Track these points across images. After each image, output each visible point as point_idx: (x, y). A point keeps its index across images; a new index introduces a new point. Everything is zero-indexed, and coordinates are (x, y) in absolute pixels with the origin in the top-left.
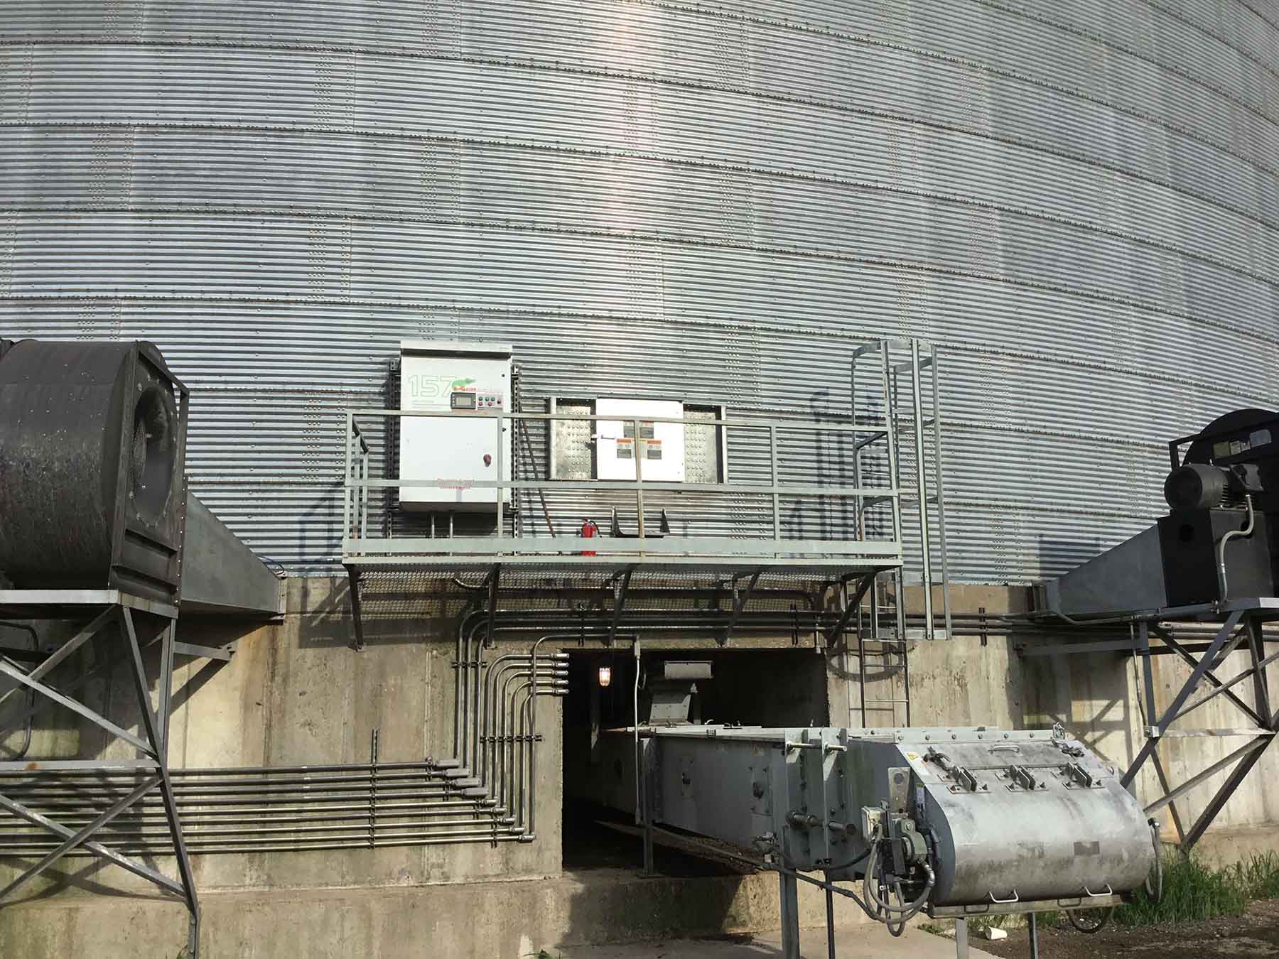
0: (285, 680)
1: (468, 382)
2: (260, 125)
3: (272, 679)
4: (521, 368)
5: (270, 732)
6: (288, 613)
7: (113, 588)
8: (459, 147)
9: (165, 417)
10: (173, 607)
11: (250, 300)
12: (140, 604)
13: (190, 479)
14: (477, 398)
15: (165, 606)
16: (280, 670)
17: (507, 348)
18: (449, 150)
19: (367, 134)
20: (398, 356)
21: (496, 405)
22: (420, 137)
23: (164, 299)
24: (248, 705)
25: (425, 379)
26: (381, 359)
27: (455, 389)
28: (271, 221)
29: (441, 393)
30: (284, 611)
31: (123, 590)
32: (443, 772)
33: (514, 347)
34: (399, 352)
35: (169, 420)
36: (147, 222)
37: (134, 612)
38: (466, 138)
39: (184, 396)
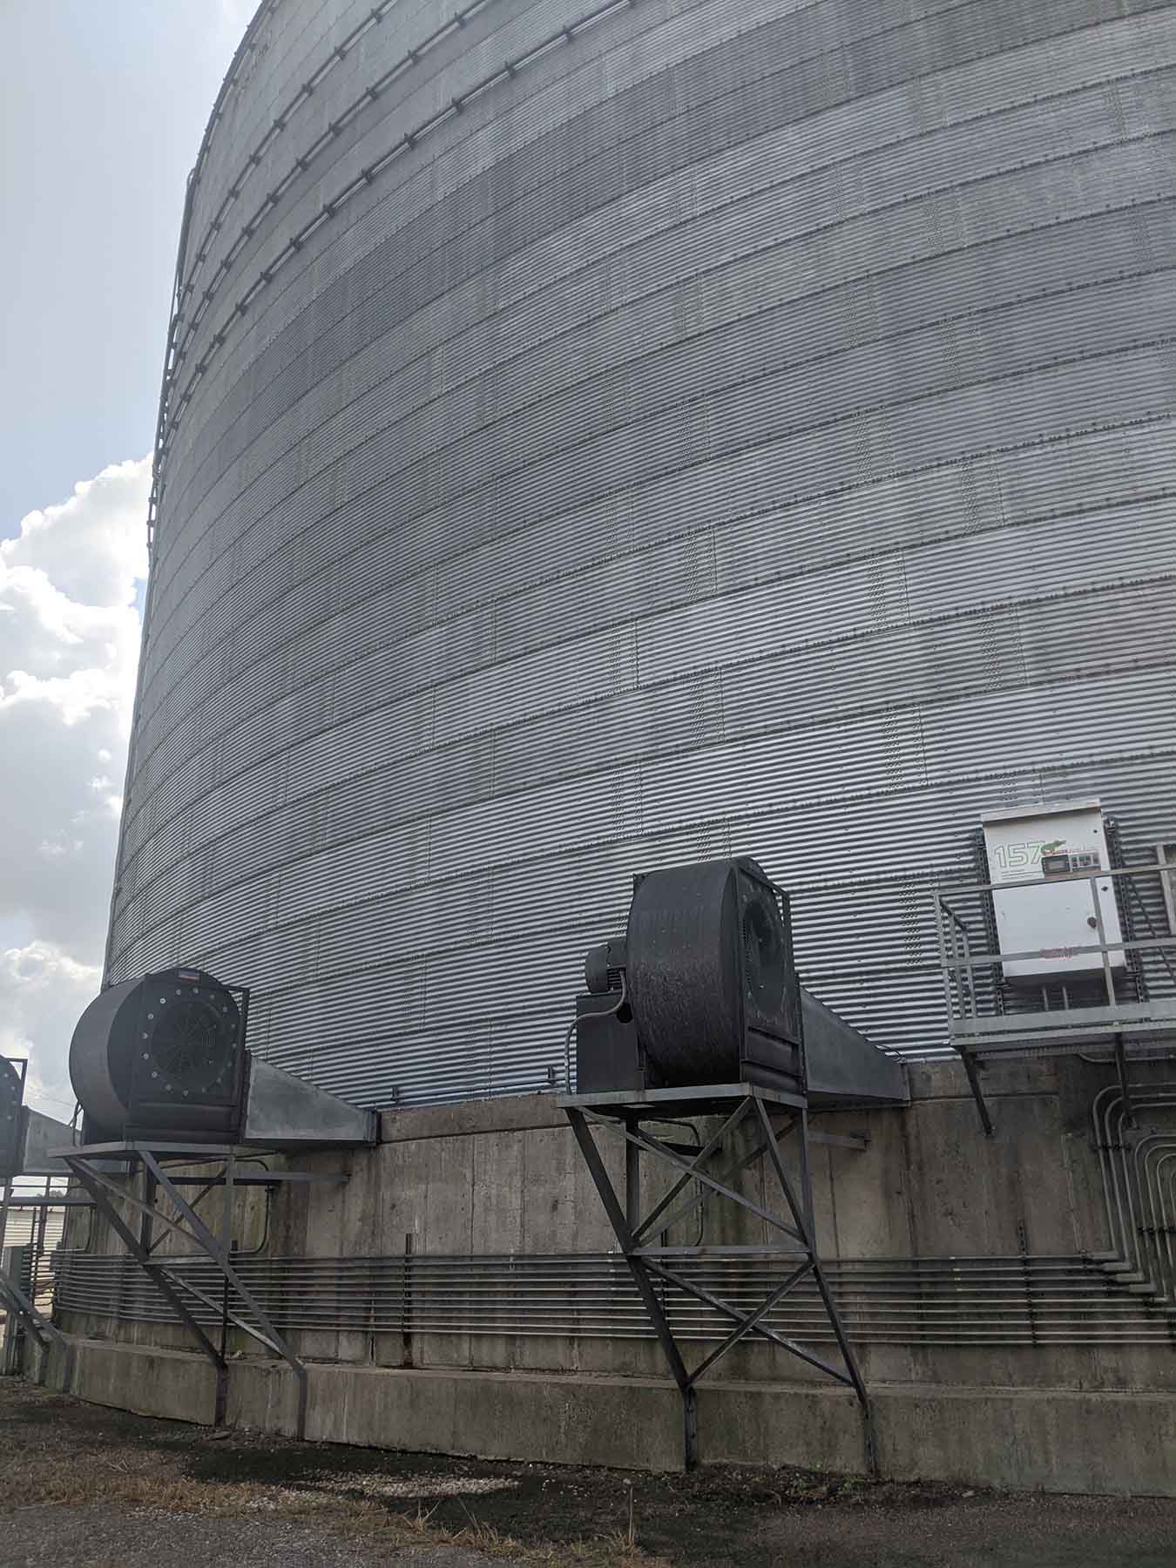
0: (920, 1169)
1: (1058, 844)
2: (825, 640)
3: (908, 1168)
4: (1117, 820)
5: (913, 1221)
6: (913, 1100)
7: (745, 1081)
8: (1016, 611)
9: (771, 922)
10: (802, 1098)
11: (836, 801)
12: (771, 1095)
13: (801, 975)
14: (1070, 859)
15: (796, 1097)
16: (914, 1157)
17: (1096, 802)
18: (1006, 616)
19: (923, 622)
20: (980, 829)
21: (1092, 864)
22: (975, 611)
23: (763, 813)
24: (889, 1194)
25: (1011, 848)
26: (967, 835)
27: (1044, 853)
28: (845, 724)
29: (1030, 861)
30: (909, 1099)
31: (755, 1082)
32: (1100, 1267)
33: (1102, 800)
34: (981, 826)
35: (774, 924)
36: (740, 748)
37: (766, 1102)
38: (1022, 599)
39: (786, 899)
